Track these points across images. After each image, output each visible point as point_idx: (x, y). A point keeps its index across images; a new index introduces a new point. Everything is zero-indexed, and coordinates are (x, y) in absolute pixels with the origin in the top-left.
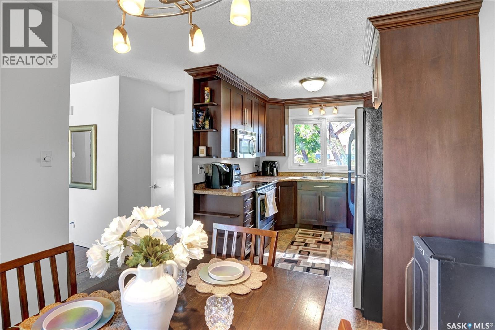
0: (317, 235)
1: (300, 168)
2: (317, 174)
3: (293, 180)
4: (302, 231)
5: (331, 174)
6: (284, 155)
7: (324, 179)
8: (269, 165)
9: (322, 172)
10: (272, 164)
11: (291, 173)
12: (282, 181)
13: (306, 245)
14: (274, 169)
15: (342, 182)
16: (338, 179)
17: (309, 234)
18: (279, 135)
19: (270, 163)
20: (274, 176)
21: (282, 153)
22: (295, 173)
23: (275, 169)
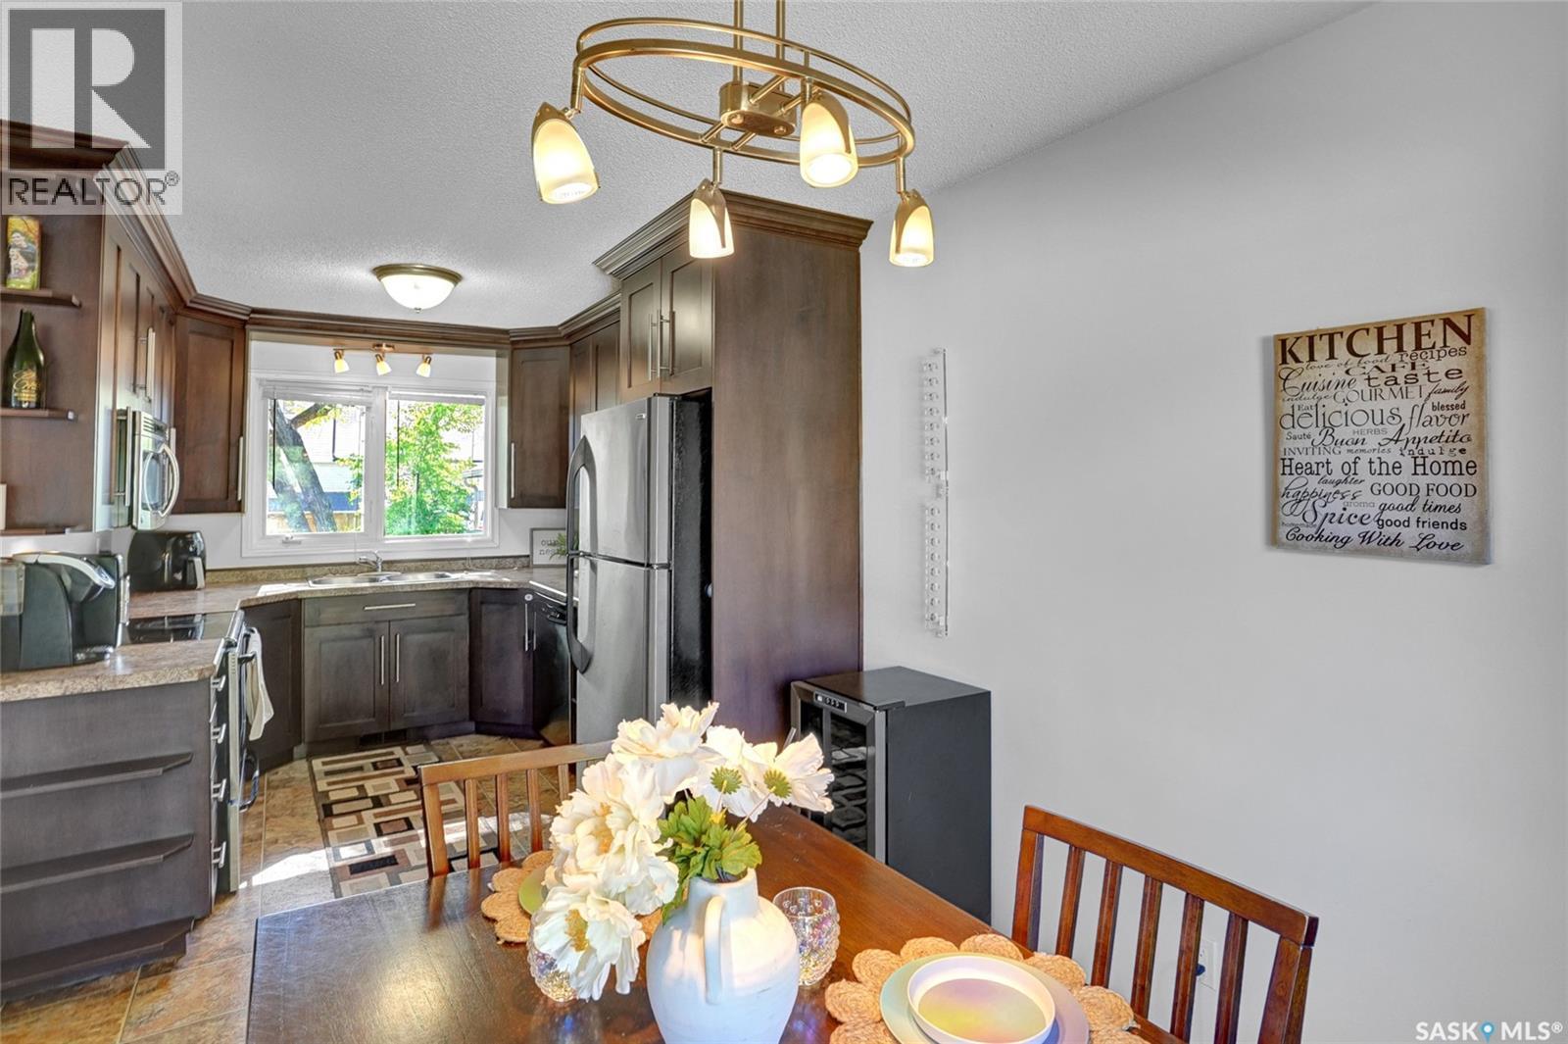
0: (386, 765)
1: (291, 550)
2: (353, 567)
3: (291, 594)
4: (324, 764)
5: (399, 565)
6: (239, 507)
7: (387, 582)
8: (169, 549)
9: (375, 559)
10: (182, 545)
11: (254, 572)
12: (253, 603)
13: (377, 802)
14: (192, 561)
15: (455, 587)
16: (423, 578)
17: (360, 768)
18: (223, 434)
19: (173, 539)
20: (193, 587)
21: (230, 501)
22: (271, 571)
23: (198, 561)
